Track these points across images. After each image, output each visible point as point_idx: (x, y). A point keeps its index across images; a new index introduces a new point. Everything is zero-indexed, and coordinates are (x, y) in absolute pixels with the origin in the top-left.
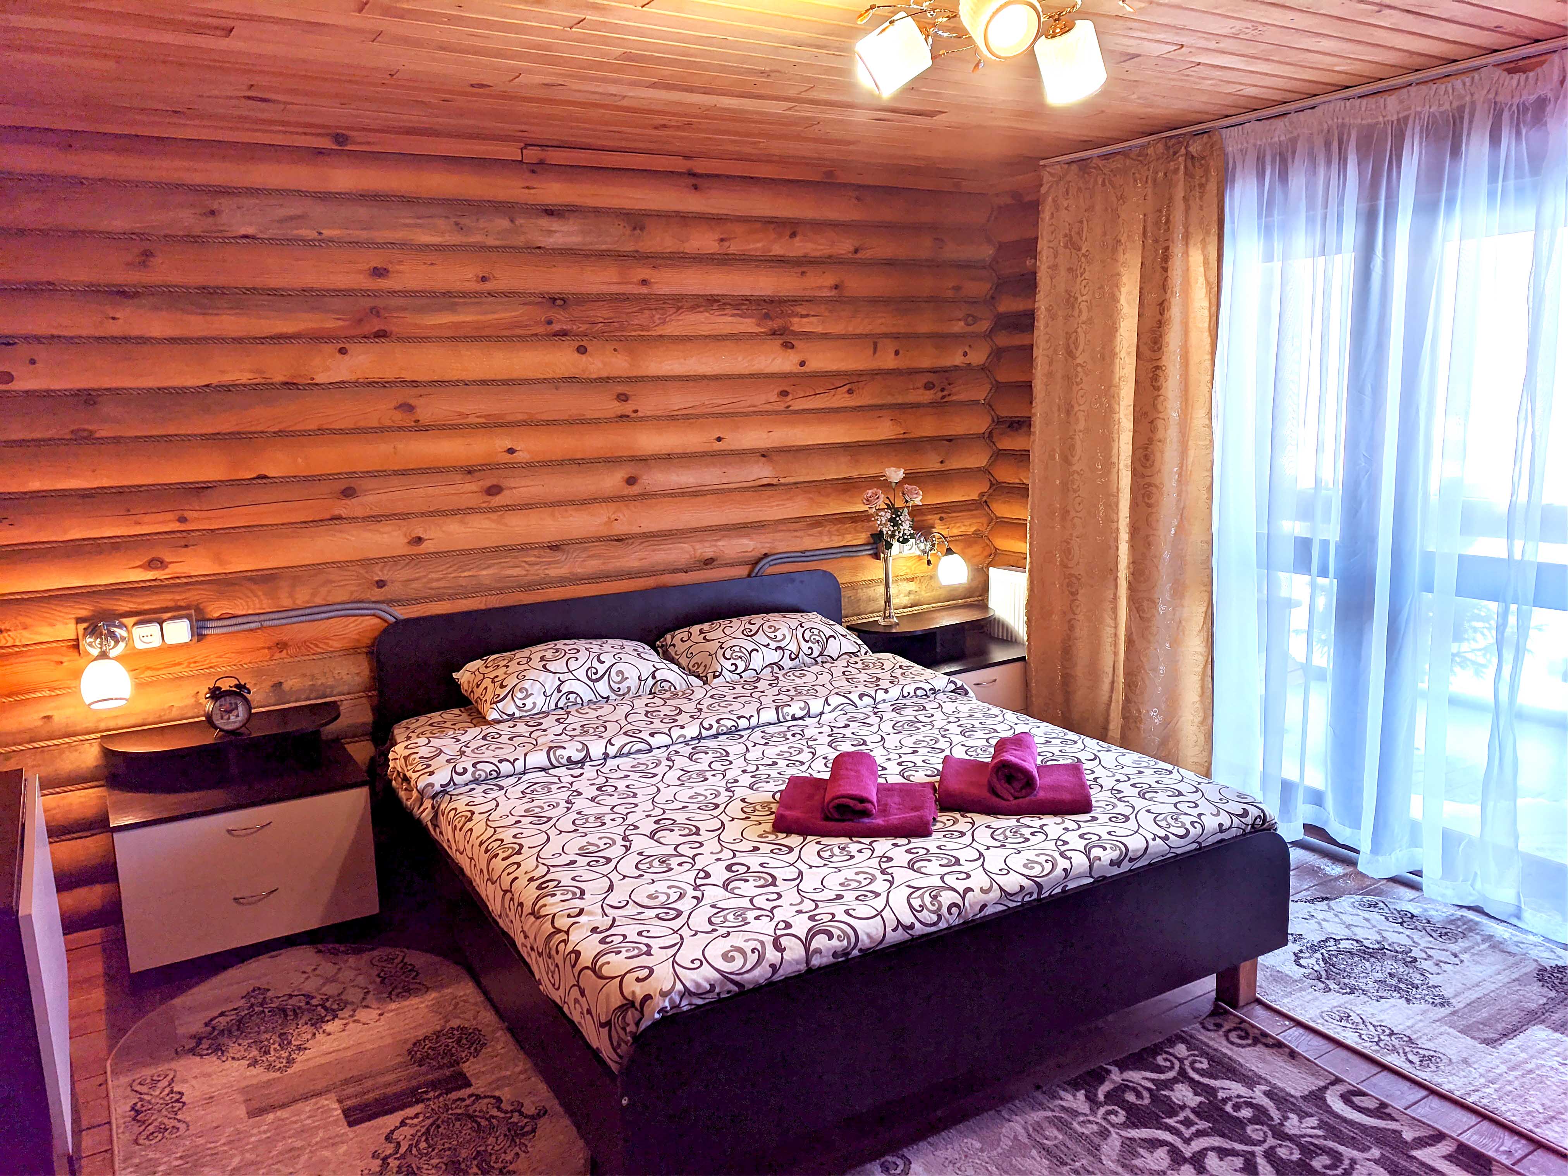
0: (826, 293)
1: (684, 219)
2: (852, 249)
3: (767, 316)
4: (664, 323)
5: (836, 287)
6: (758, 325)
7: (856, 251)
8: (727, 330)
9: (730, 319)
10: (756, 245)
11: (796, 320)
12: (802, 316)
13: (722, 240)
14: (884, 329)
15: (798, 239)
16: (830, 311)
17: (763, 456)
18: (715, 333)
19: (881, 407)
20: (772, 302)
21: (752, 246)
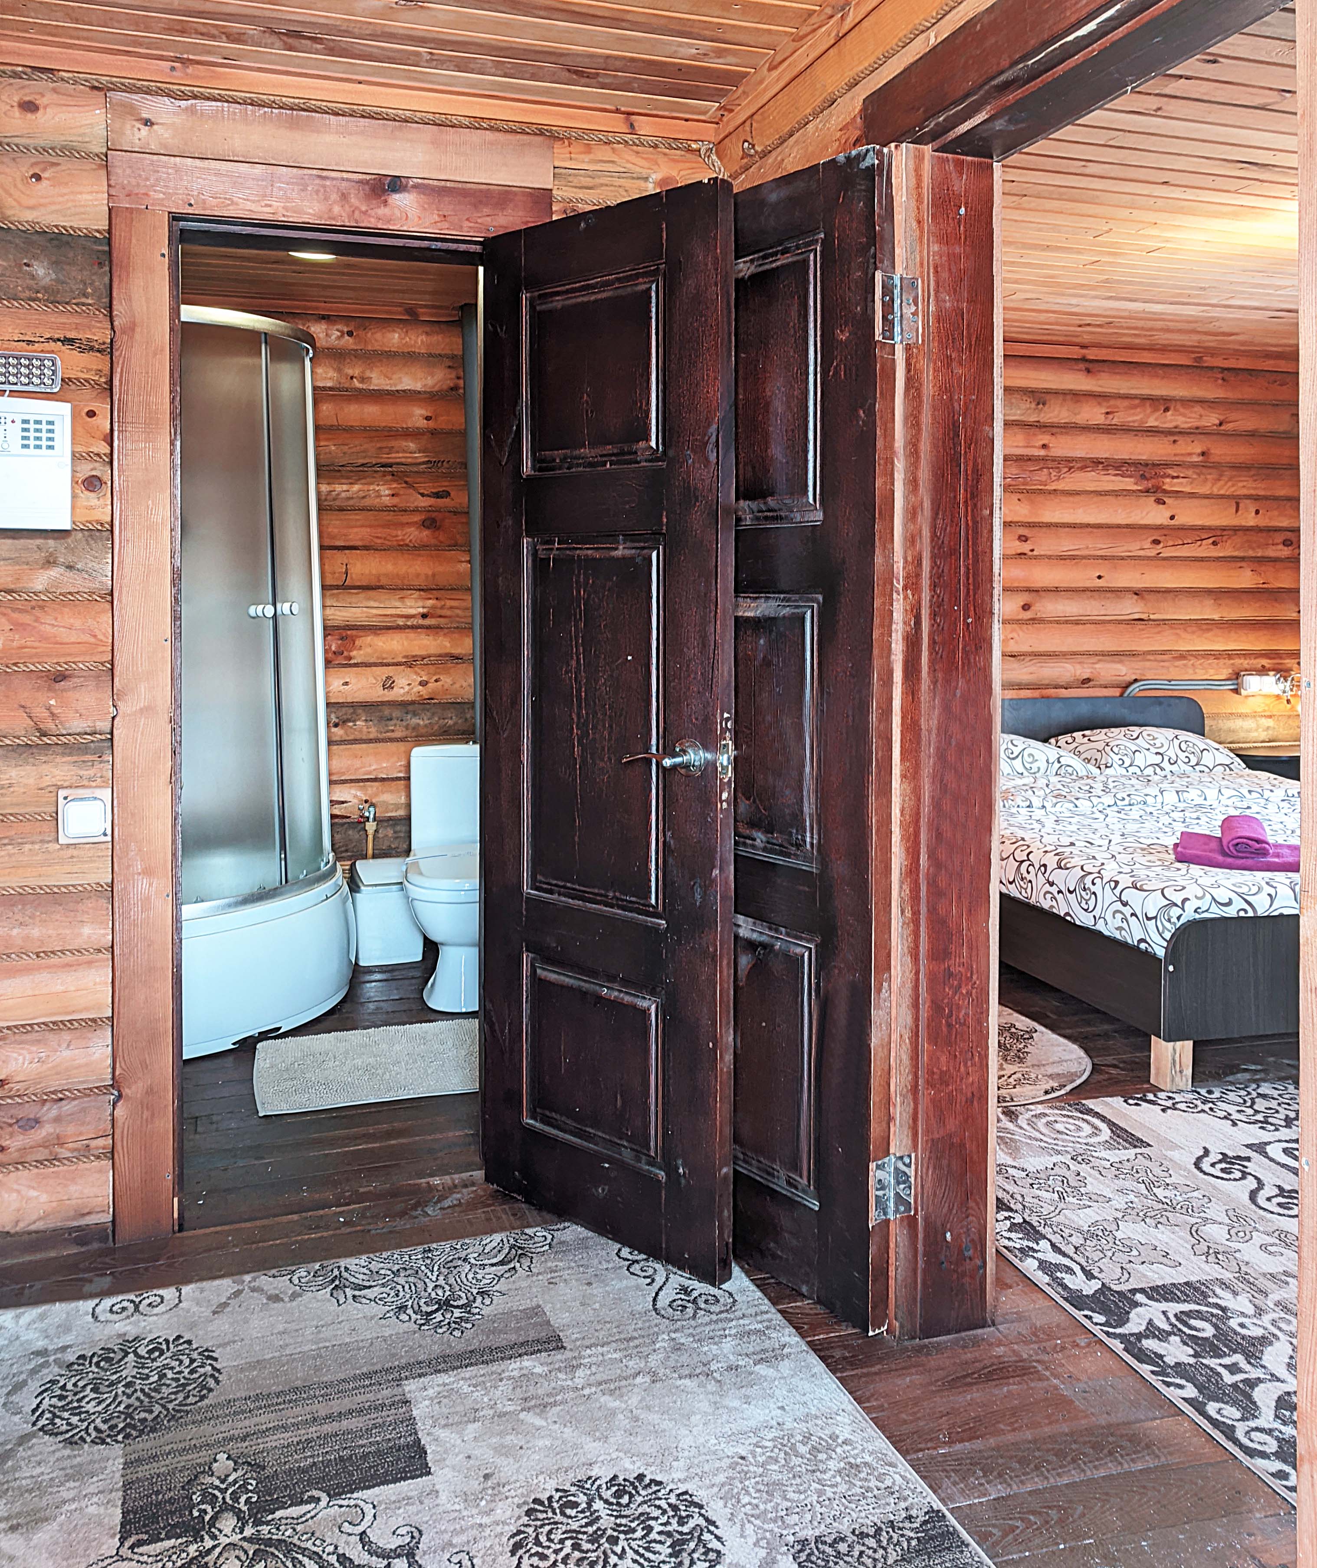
0: (1195, 459)
1: (1076, 396)
2: (1217, 422)
3: (1143, 477)
4: (1058, 479)
5: (1203, 454)
6: (1136, 484)
7: (1221, 424)
8: (1110, 487)
9: (1113, 478)
10: (1134, 418)
11: (1168, 480)
12: (1173, 477)
13: (1107, 413)
14: (1245, 492)
15: (1170, 413)
16: (1199, 475)
17: (1136, 594)
18: (1099, 489)
19: (1243, 559)
20: (1147, 465)
21: (1130, 419)
